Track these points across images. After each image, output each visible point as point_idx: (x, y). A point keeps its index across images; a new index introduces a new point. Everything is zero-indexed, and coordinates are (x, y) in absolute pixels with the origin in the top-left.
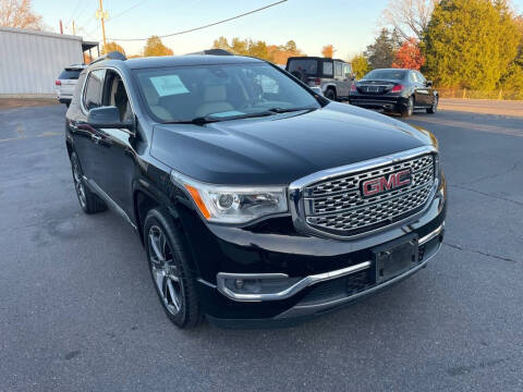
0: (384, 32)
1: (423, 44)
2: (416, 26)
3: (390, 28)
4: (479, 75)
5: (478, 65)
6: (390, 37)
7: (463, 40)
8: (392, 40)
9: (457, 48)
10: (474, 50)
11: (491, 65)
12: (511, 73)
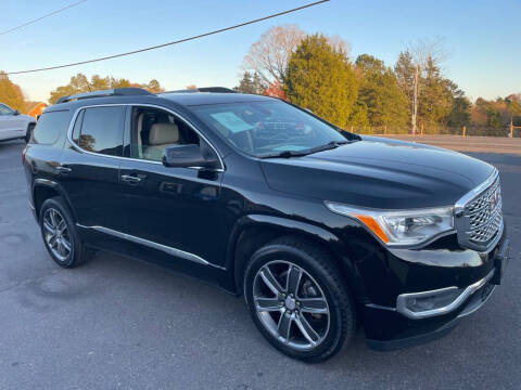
0: (247, 75)
1: (286, 87)
2: (275, 72)
3: (252, 72)
4: (334, 113)
5: (332, 105)
6: (252, 79)
7: (319, 85)
8: (254, 83)
9: (314, 91)
10: (328, 93)
11: (342, 105)
12: (356, 112)
